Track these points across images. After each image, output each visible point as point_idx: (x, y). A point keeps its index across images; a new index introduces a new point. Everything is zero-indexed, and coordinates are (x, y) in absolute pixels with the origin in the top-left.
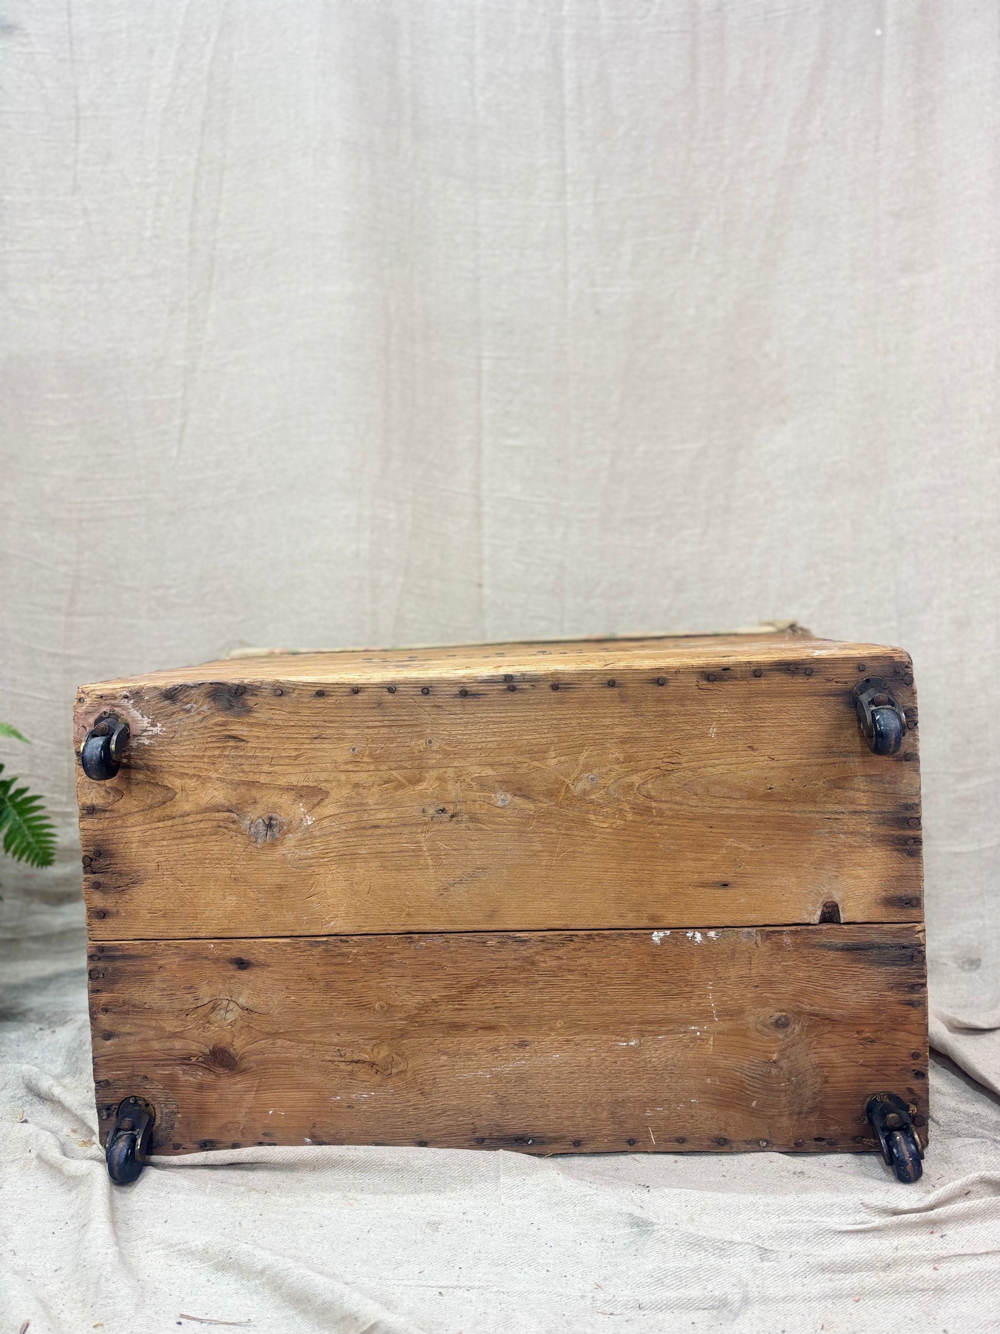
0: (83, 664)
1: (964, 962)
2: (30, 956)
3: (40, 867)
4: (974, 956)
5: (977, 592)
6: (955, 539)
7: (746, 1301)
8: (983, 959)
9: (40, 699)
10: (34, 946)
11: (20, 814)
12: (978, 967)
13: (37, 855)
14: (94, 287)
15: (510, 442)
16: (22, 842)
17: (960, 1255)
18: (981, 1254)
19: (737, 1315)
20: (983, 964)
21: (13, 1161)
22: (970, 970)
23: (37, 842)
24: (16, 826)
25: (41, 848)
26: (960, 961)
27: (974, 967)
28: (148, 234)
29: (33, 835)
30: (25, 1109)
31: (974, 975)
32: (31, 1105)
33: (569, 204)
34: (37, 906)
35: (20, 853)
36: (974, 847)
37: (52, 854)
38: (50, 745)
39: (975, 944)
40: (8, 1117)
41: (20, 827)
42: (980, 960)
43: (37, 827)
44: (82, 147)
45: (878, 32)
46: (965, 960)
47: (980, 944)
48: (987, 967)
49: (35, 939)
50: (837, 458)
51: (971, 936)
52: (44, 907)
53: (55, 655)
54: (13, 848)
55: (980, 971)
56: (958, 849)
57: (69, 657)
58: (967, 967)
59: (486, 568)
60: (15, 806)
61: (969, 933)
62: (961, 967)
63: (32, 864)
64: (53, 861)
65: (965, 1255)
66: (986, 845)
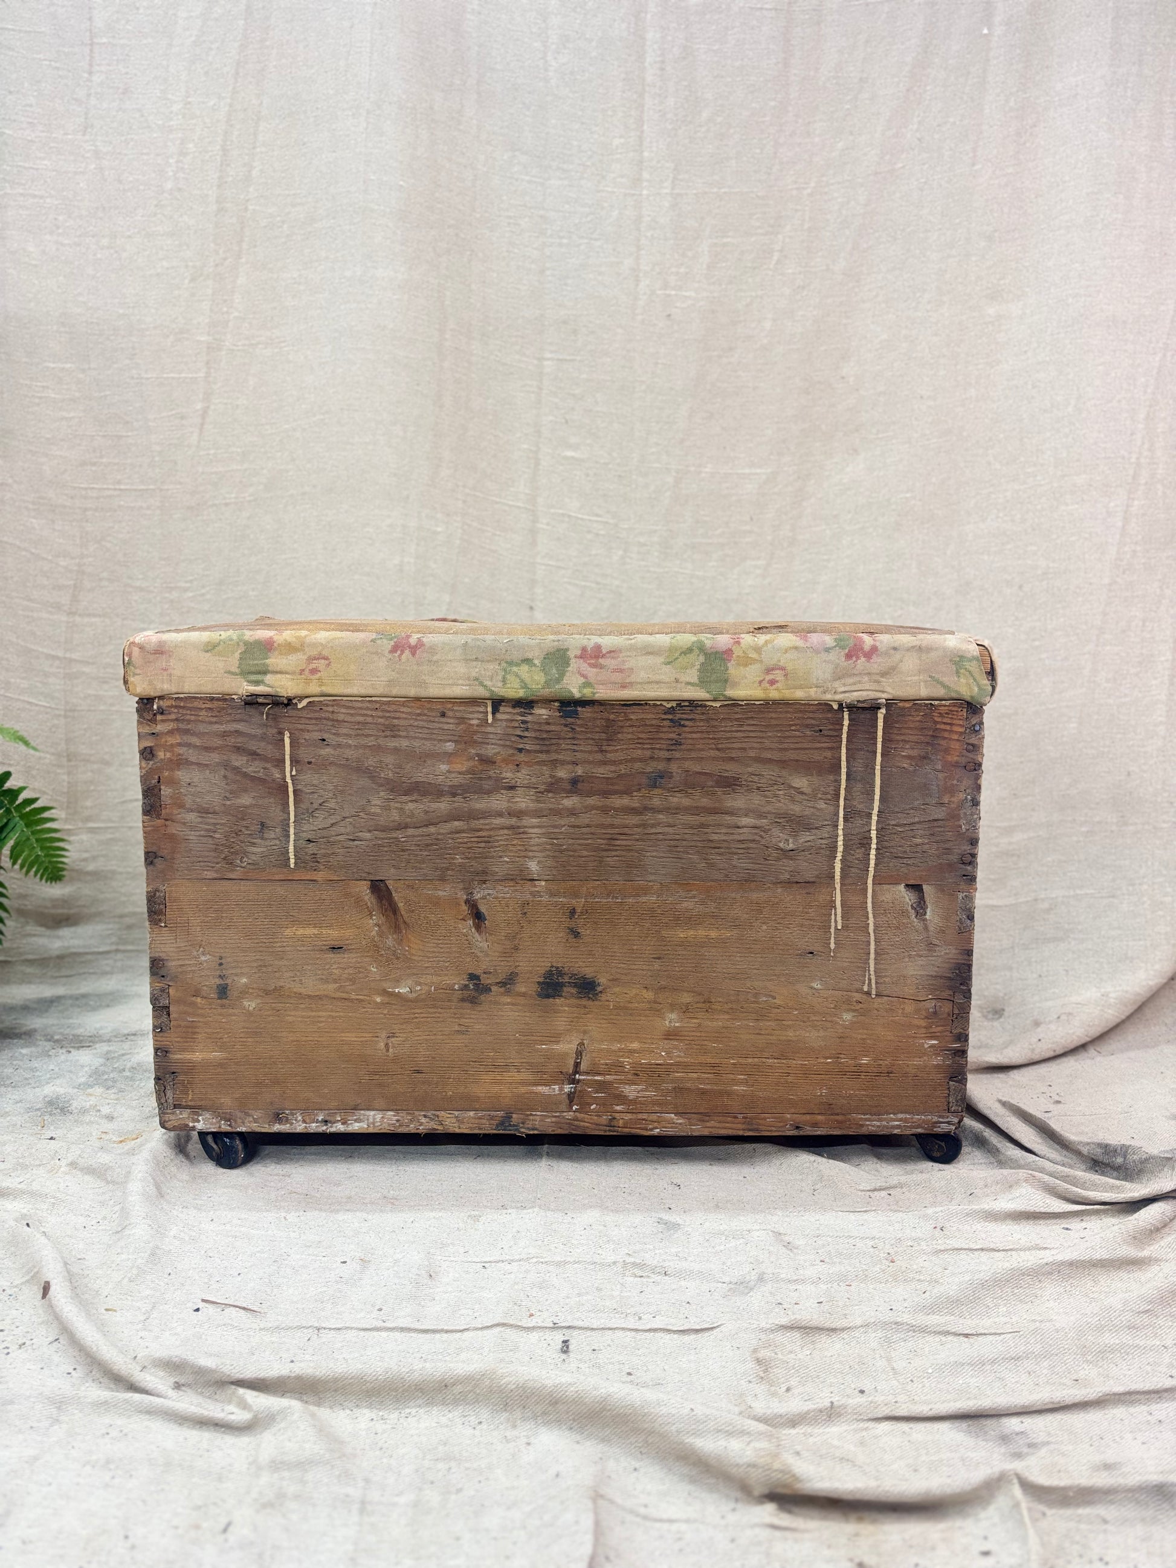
0: (87, 669)
1: (989, 1012)
2: (26, 980)
3: (49, 883)
4: (999, 1006)
5: (1037, 643)
6: (1020, 587)
7: (761, 1279)
8: (1006, 1009)
9: (37, 705)
10: (29, 970)
11: (27, 826)
12: (1000, 1017)
13: (46, 869)
14: (105, 242)
15: (570, 453)
16: (29, 856)
17: (957, 1249)
18: (976, 1250)
19: (752, 1289)
20: (1006, 1014)
21: (40, 1165)
22: (993, 1019)
23: (46, 856)
24: (24, 839)
25: (50, 862)
26: (985, 1011)
27: (997, 1016)
28: (169, 185)
29: (42, 849)
30: (45, 1118)
31: (996, 1024)
32: (51, 1115)
33: (645, 192)
34: (31, 928)
35: (27, 867)
36: (1012, 900)
37: (63, 869)
38: (48, 756)
39: (1001, 994)
40: (28, 1125)
41: (28, 839)
42: (1003, 1010)
43: (46, 839)
44: (97, 78)
45: (985, 31)
46: (989, 1009)
47: (1005, 994)
48: (1009, 1017)
49: (30, 962)
50: (908, 495)
51: (998, 987)
52: (41, 930)
53: (55, 658)
54: (19, 861)
55: (1002, 1020)
56: (994, 902)
57: (71, 660)
58: (990, 1016)
59: (539, 590)
60: (22, 817)
61: (997, 984)
62: (985, 1017)
63: (41, 879)
64: (64, 876)
65: (961, 1249)
66: (1021, 900)
